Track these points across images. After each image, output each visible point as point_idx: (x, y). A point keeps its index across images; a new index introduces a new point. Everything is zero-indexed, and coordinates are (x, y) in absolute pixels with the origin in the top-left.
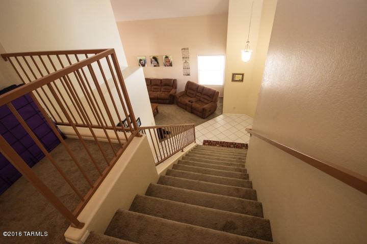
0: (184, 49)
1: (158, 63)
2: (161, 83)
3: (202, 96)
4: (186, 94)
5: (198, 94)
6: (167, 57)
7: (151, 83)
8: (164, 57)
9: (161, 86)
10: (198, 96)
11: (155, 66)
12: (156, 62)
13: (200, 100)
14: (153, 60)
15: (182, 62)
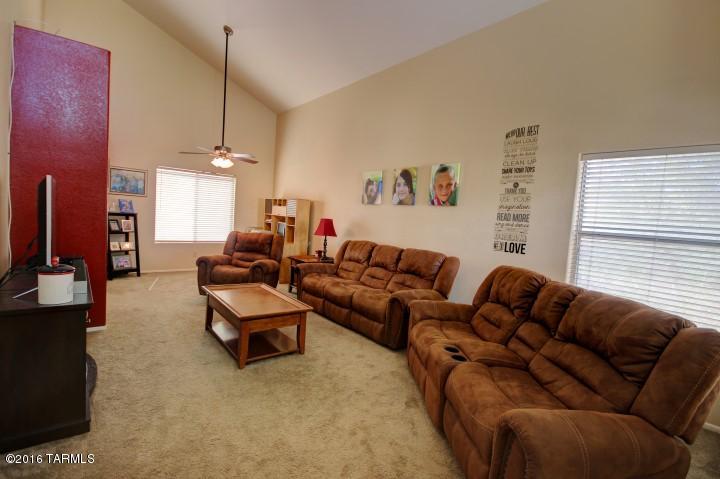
0: (519, 132)
1: (411, 191)
2: (399, 259)
3: (551, 348)
4: (468, 321)
5: (524, 330)
6: (444, 170)
7: (370, 256)
8: (436, 168)
9: (395, 271)
10: (522, 340)
11: (401, 203)
12: (407, 189)
13: (524, 367)
14: (402, 181)
15: (498, 185)
